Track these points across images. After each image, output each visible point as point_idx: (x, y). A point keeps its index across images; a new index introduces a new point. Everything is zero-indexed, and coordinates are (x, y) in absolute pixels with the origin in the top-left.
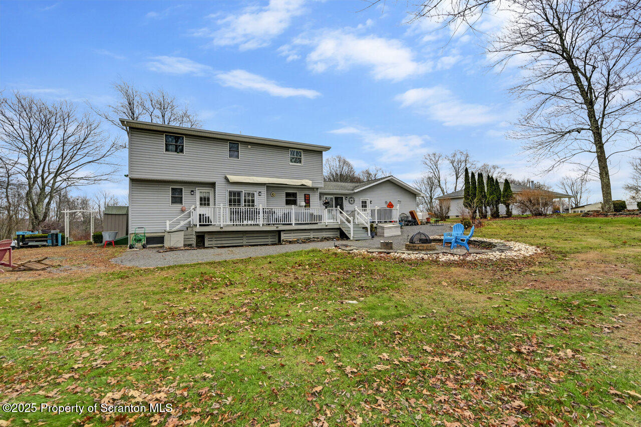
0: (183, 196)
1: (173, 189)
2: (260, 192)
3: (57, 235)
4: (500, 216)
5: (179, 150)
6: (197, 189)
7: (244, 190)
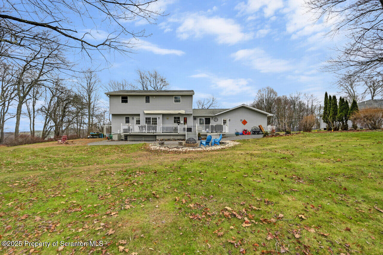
0: (130, 120)
1: (126, 117)
2: (159, 117)
3: (101, 134)
4: (349, 129)
5: (126, 102)
6: (135, 117)
7: (152, 117)
